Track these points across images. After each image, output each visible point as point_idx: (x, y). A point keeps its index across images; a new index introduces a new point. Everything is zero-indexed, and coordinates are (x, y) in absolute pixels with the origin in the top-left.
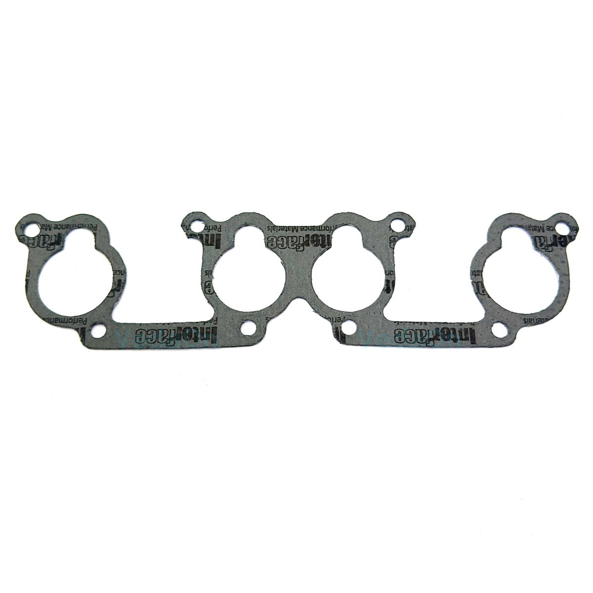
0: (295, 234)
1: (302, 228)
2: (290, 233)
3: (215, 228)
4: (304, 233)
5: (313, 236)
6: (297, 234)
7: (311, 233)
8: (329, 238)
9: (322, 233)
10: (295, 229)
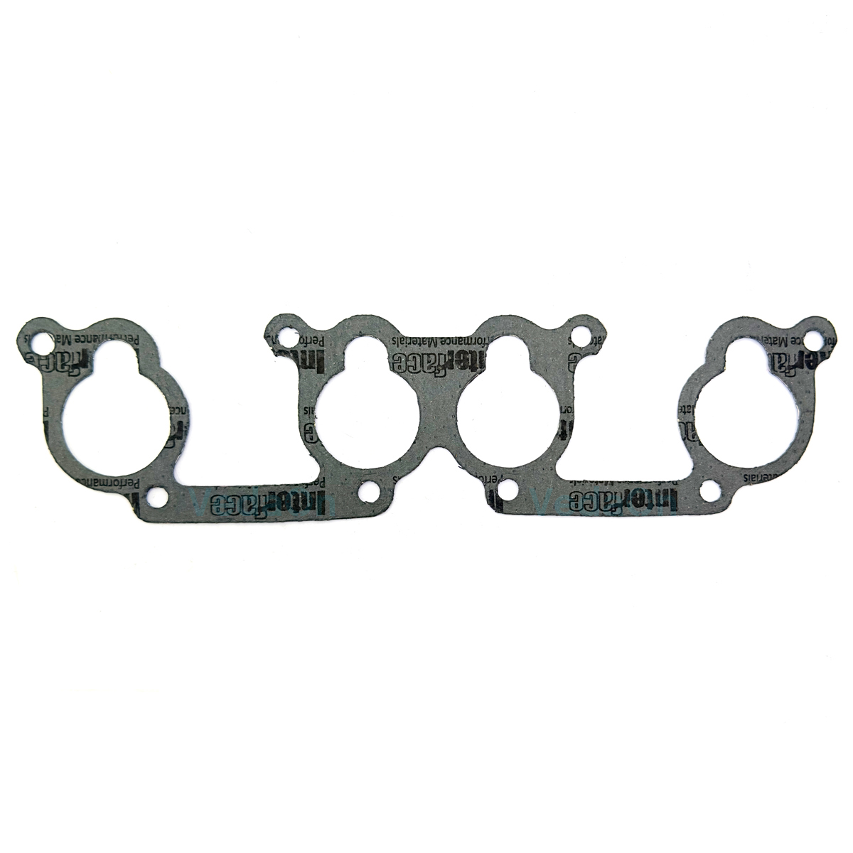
0: (433, 349)
1: (444, 340)
2: (425, 349)
3: (315, 340)
4: (445, 349)
5: (460, 352)
6: (436, 351)
7: (456, 348)
8: (482, 355)
9: (473, 348)
10: (432, 341)
